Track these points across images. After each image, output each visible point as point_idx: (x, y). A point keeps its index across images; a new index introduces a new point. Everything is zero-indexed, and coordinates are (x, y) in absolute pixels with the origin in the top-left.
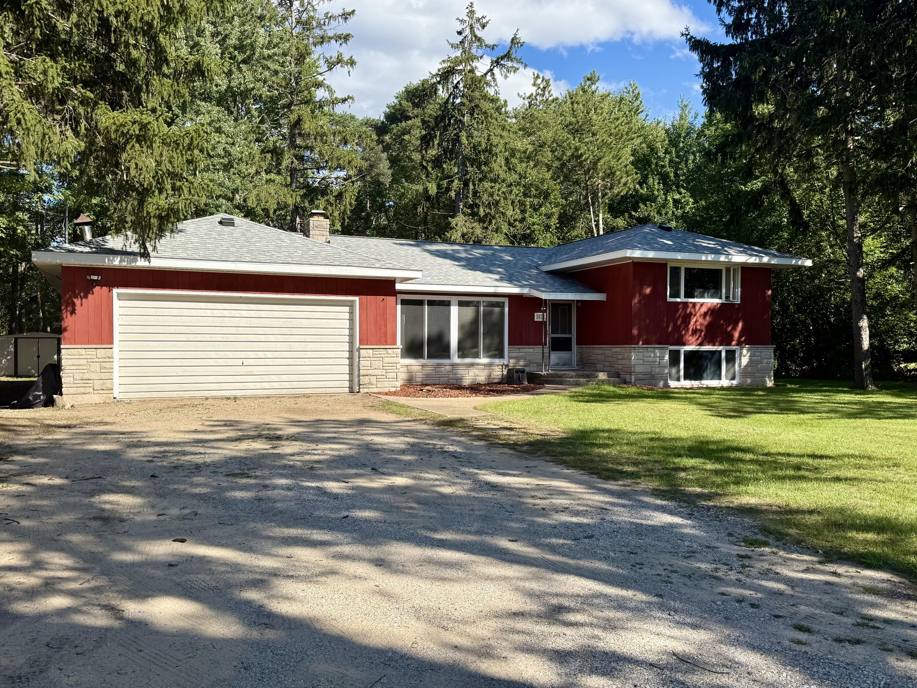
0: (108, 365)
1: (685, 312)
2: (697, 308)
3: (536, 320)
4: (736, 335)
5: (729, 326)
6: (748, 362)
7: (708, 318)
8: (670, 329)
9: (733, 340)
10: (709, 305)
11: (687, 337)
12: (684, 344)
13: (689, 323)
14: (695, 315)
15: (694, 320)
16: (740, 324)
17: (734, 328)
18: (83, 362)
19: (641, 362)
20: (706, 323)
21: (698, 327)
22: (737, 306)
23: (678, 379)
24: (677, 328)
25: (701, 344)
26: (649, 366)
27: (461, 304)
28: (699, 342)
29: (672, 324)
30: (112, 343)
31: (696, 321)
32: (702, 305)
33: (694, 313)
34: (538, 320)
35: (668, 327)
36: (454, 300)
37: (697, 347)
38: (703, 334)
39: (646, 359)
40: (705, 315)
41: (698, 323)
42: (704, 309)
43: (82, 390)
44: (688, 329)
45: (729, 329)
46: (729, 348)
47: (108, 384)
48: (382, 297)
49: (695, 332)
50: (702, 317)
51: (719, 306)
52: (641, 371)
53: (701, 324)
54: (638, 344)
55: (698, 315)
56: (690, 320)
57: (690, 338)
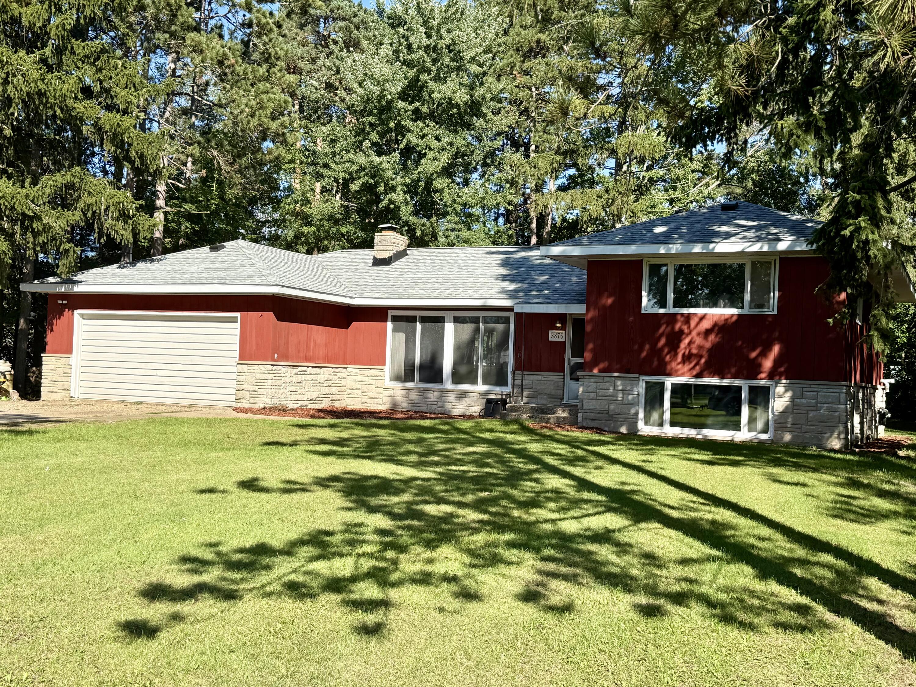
0: (68, 371)
1: (673, 328)
2: (693, 323)
3: (550, 339)
4: (768, 364)
5: (754, 350)
6: (787, 408)
7: (712, 337)
8: (644, 354)
9: (761, 372)
10: (716, 319)
11: (674, 364)
12: (669, 375)
13: (678, 347)
14: (690, 333)
15: (687, 341)
16: (776, 349)
17: (764, 354)
18: (53, 367)
19: (593, 395)
20: (708, 345)
21: (694, 351)
22: (770, 319)
23: (661, 425)
24: (656, 353)
25: (699, 375)
26: (605, 402)
27: (456, 320)
28: (695, 373)
29: (647, 347)
30: (71, 352)
31: (690, 343)
32: (703, 318)
33: (686, 331)
34: (554, 339)
35: (641, 349)
36: (449, 315)
37: (693, 379)
38: (703, 361)
39: (601, 392)
40: (707, 333)
41: (694, 346)
42: (706, 325)
43: (51, 389)
44: (676, 354)
45: (754, 355)
46: (754, 383)
47: (66, 386)
48: (260, 313)
49: (687, 358)
50: (702, 336)
51: (734, 318)
52: (592, 408)
53: (700, 347)
54: (591, 371)
55: (694, 333)
56: (680, 341)
57: (680, 366)
